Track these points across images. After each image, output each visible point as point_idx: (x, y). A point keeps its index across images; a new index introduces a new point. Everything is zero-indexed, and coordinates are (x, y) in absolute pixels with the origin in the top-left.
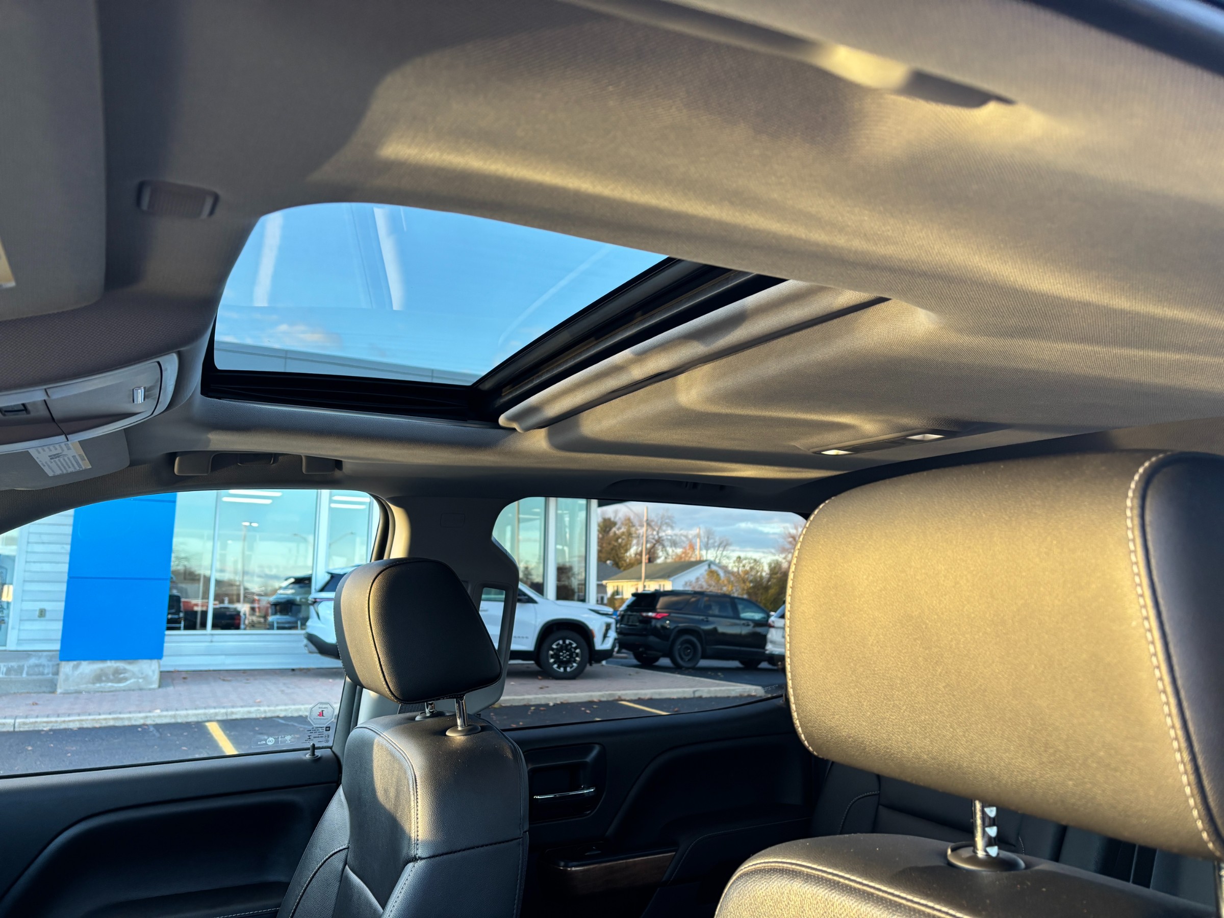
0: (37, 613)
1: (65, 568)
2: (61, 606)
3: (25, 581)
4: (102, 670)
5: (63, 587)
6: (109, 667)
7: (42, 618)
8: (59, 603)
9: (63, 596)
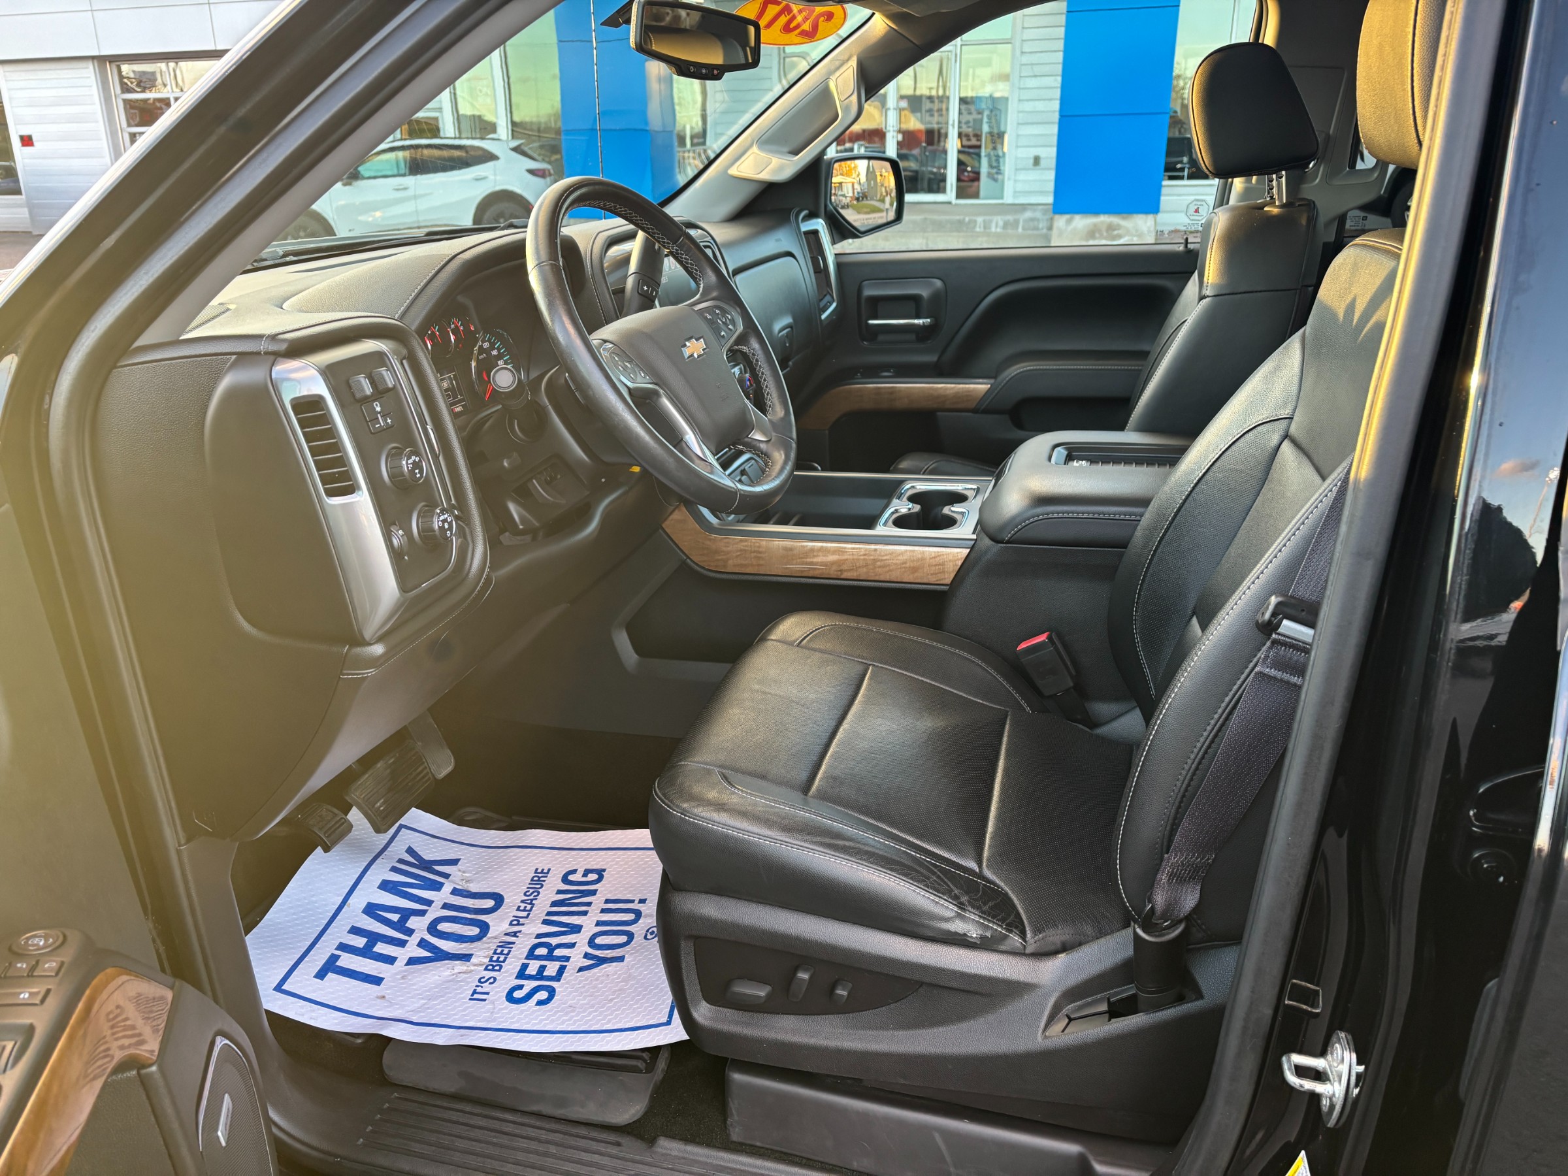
0: (1032, 161)
1: (1056, 105)
2: (1053, 151)
3: (1019, 124)
4: (1095, 225)
5: (1055, 129)
6: (1102, 222)
7: (1038, 167)
8: (1049, 149)
9: (1055, 140)
